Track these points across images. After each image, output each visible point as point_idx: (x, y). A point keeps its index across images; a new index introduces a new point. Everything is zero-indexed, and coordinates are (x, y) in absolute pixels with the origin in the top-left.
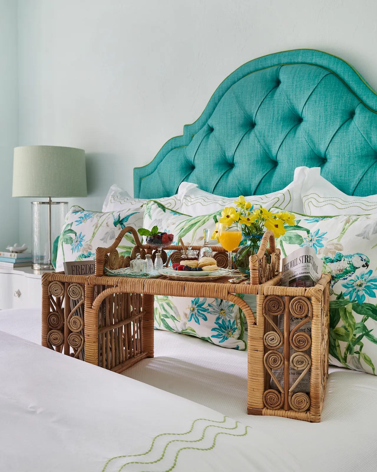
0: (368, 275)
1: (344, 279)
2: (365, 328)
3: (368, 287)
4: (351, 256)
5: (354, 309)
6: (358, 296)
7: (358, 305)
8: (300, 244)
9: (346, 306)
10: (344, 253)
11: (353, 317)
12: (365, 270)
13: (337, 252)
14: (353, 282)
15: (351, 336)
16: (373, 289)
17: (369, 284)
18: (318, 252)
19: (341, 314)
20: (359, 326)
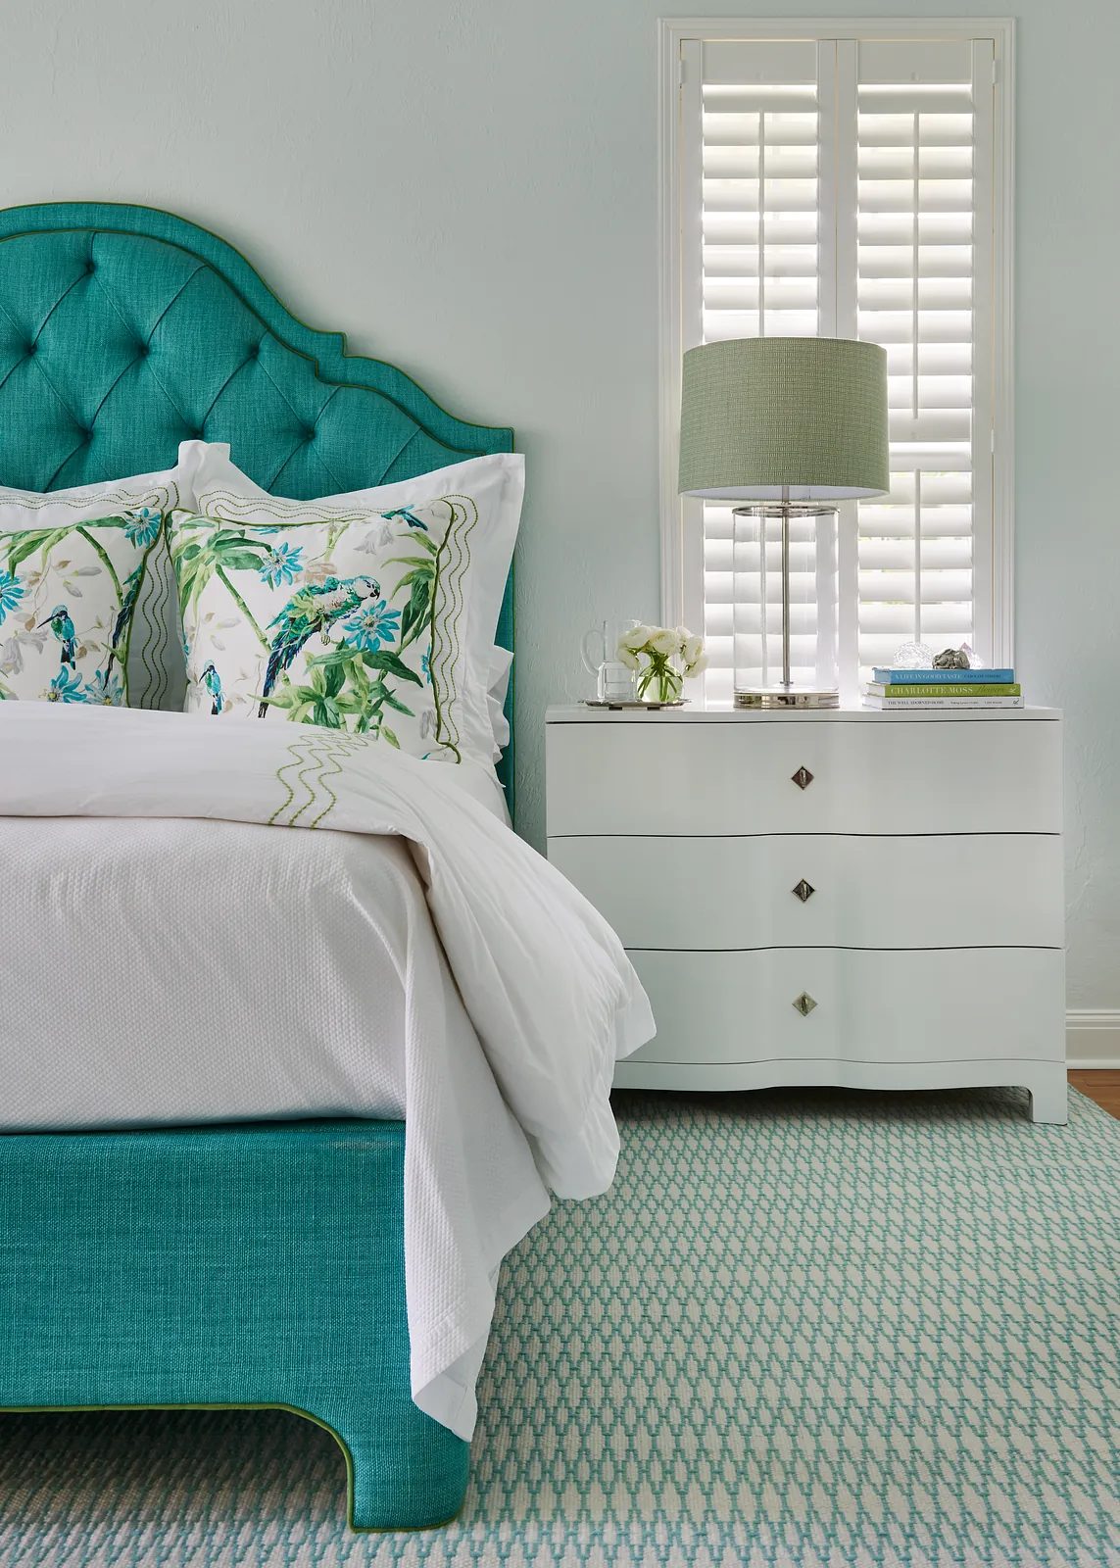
0: (380, 609)
1: (345, 617)
2: (383, 688)
3: (382, 626)
4: (352, 582)
5: (365, 661)
6: (369, 641)
7: (371, 655)
8: (258, 569)
9: (352, 659)
10: (339, 577)
11: (365, 675)
12: (375, 601)
13: (328, 576)
14: (359, 620)
15: (365, 703)
16: (390, 628)
17: (382, 622)
18: (294, 580)
19: (347, 671)
20: (376, 686)
